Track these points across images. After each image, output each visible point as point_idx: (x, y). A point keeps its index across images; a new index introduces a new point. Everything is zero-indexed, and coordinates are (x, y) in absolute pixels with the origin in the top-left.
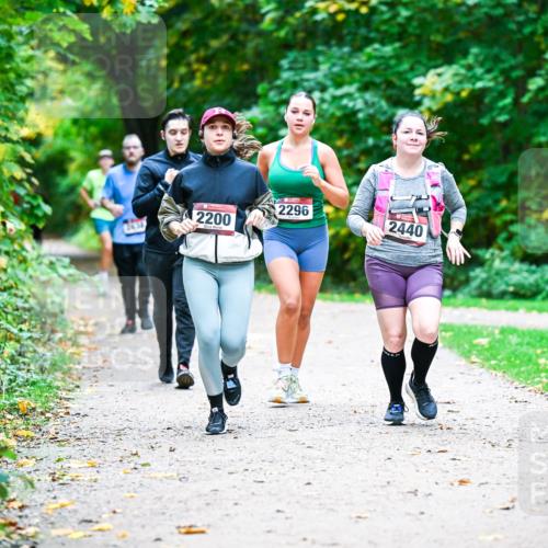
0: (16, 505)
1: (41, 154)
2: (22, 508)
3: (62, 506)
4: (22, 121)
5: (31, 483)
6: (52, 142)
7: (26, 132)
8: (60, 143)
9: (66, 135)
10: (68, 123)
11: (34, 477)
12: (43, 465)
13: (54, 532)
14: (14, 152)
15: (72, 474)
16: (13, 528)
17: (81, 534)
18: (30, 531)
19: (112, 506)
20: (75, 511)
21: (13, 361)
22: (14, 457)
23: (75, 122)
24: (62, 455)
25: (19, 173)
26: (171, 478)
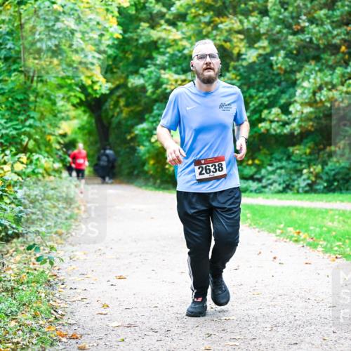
0: (57, 268)
1: (67, 140)
2: (59, 269)
3: (74, 269)
4: (59, 128)
5: (62, 260)
6: (71, 136)
7: (61, 132)
8: (73, 136)
9: (76, 133)
10: (76, 129)
11: (63, 258)
12: (66, 254)
13: (70, 278)
14: (57, 139)
15: (77, 257)
16: (55, 277)
17: (80, 279)
18: (62, 278)
19: (92, 269)
20: (78, 270)
21: (56, 215)
22: (56, 251)
23: (79, 128)
24: (74, 250)
25: (58, 147)
26: (113, 258)
